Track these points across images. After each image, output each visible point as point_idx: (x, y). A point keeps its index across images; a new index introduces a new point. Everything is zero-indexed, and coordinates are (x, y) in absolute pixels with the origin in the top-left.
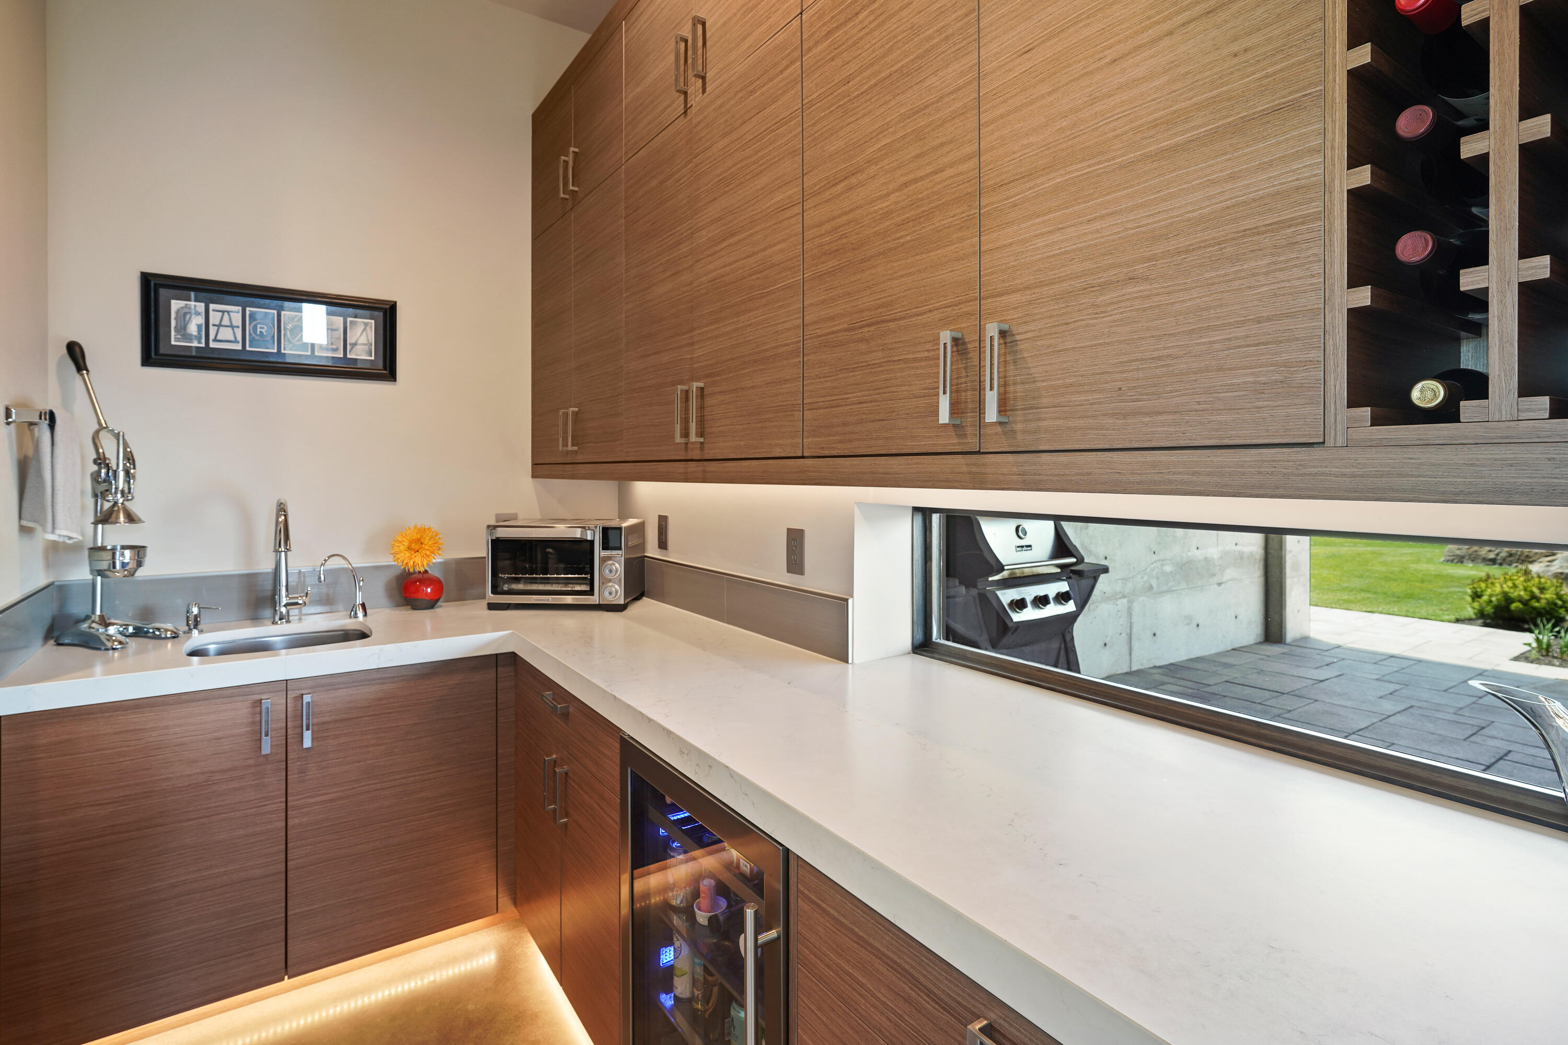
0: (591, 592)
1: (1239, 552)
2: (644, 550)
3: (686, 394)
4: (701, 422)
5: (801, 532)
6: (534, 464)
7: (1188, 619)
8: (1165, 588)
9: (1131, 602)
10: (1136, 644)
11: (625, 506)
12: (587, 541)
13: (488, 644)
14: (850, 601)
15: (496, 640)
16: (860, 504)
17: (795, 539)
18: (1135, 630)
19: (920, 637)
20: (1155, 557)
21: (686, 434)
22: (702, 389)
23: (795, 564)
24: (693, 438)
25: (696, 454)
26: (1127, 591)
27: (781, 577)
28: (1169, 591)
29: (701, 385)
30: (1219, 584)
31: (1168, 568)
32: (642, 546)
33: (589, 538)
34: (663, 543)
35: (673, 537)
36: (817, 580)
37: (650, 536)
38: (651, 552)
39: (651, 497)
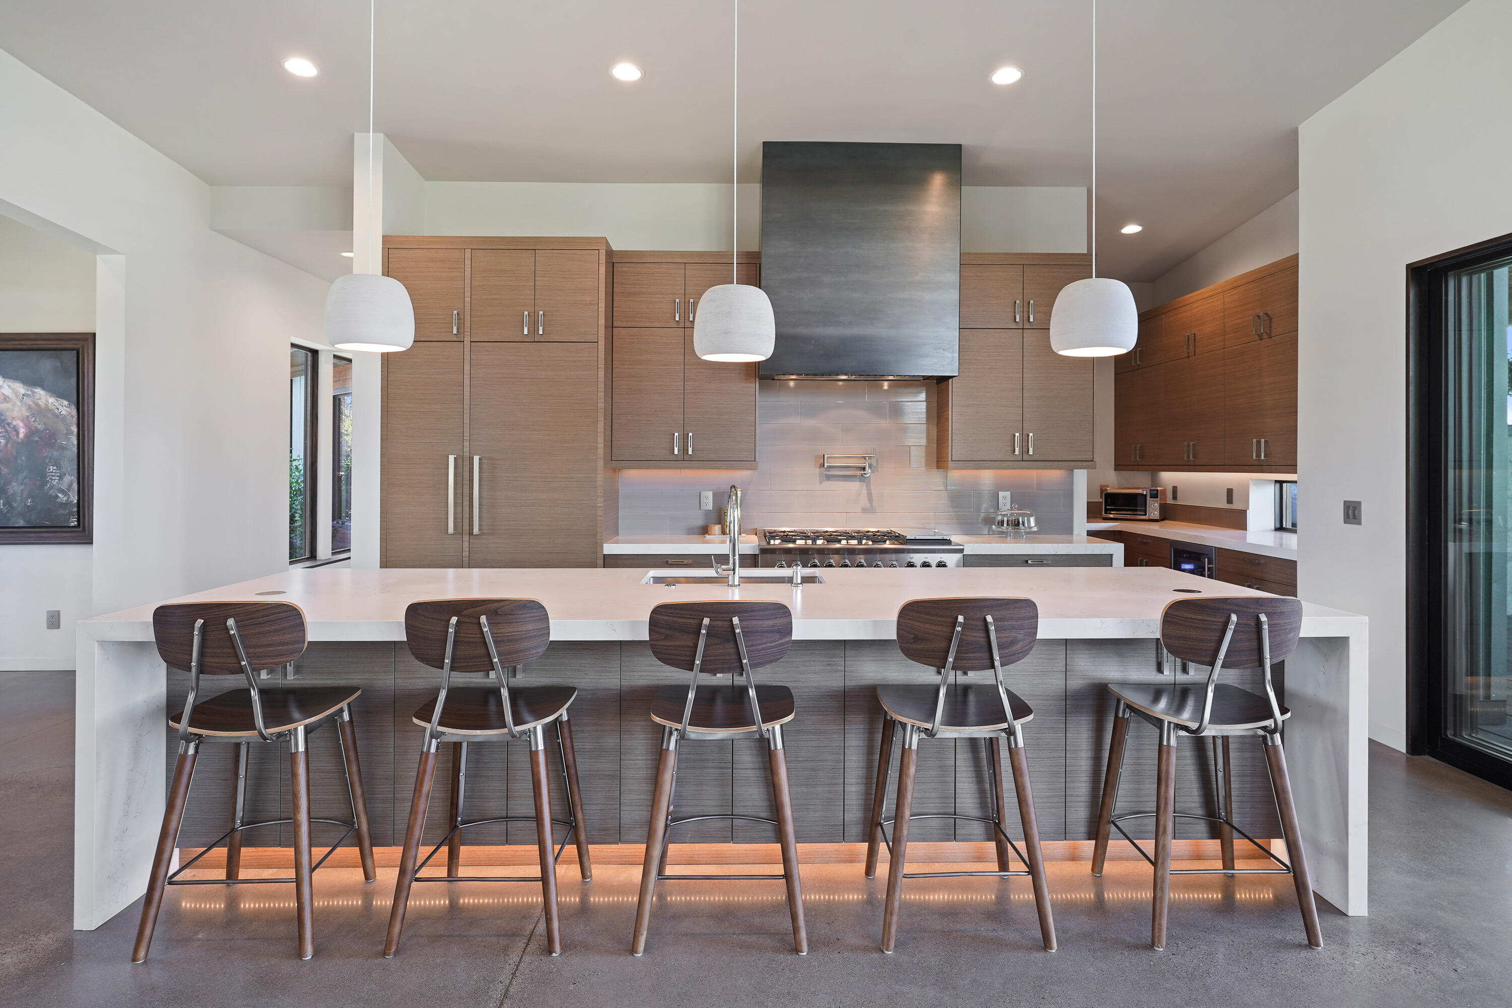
0: (1146, 515)
2: (1166, 501)
3: (1189, 445)
4: (1194, 454)
5: (1231, 490)
6: (1115, 465)
11: (1155, 480)
12: (1144, 494)
13: (1113, 527)
14: (1248, 511)
15: (1115, 526)
16: (1252, 480)
17: (1230, 492)
19: (1278, 526)
21: (1188, 457)
22: (1194, 444)
23: (1230, 500)
24: (1191, 458)
25: (1192, 464)
27: (1223, 505)
29: (1194, 443)
32: (1165, 499)
33: (1145, 494)
34: (1175, 497)
35: (1179, 495)
36: (1237, 505)
37: (1169, 494)
38: (1170, 501)
39: (1169, 478)
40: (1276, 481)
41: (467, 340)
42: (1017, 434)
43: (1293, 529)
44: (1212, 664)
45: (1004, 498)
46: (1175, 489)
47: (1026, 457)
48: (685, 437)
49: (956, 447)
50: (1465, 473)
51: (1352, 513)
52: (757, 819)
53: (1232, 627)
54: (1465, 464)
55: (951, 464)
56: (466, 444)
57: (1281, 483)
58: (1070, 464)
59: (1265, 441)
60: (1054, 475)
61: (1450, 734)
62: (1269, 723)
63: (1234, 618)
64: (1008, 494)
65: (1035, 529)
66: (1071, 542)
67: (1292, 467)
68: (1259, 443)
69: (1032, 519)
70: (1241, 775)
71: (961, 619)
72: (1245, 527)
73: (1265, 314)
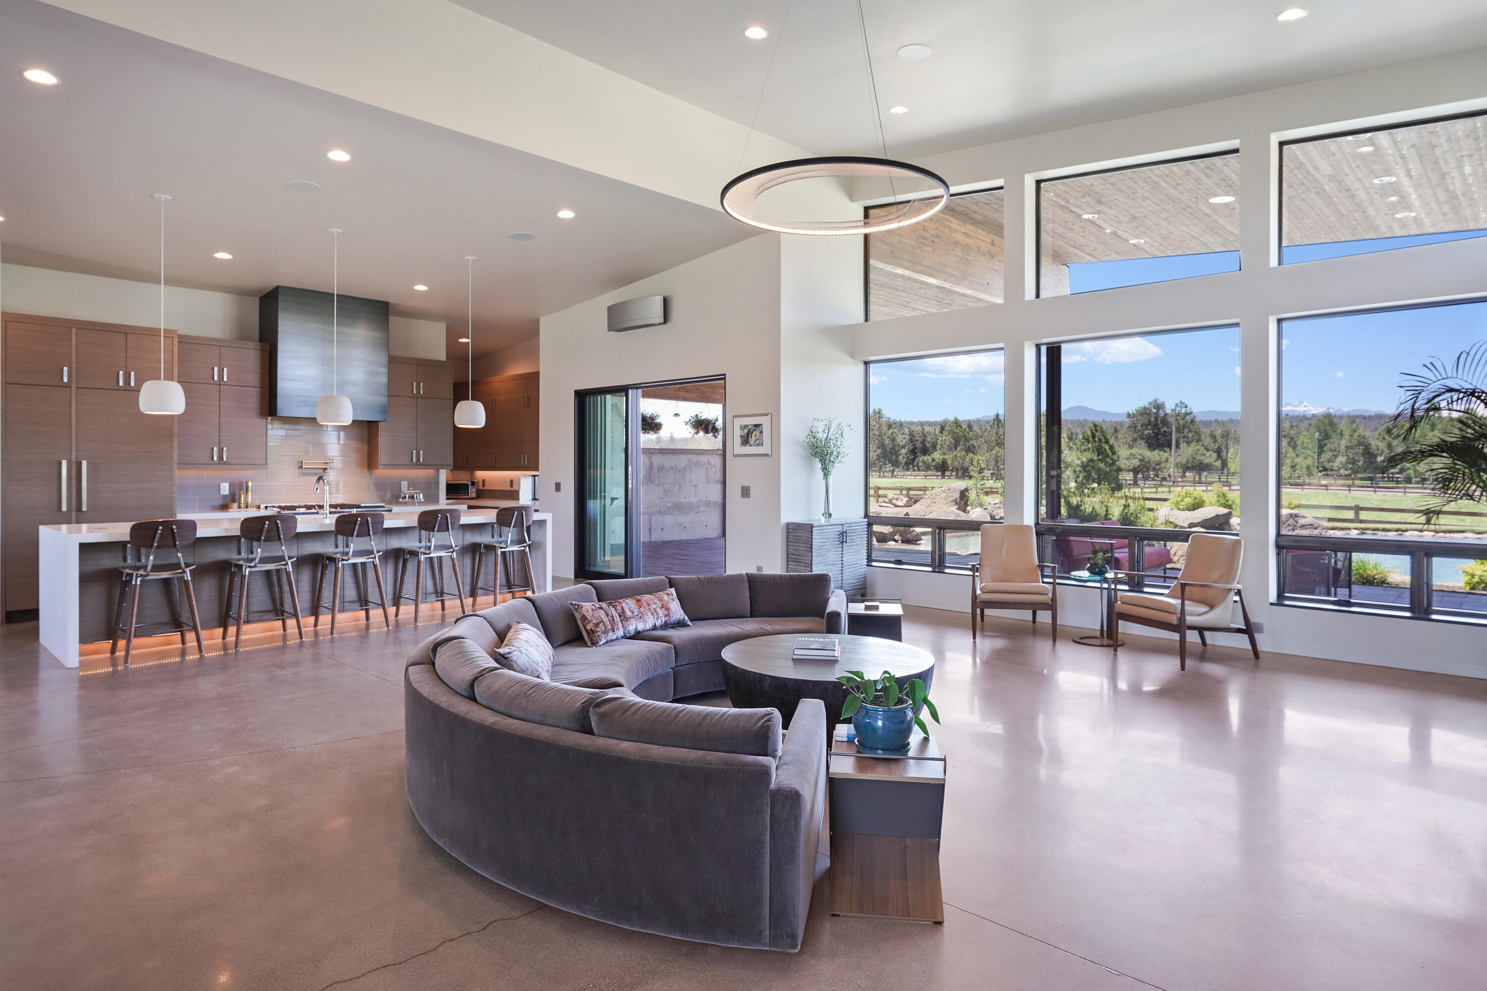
1: (708, 500)
3: (492, 457)
6: (454, 469)
7: (680, 525)
8: (668, 512)
9: (651, 516)
10: (653, 532)
14: (520, 490)
16: (519, 475)
17: (512, 481)
18: (652, 527)
20: (662, 500)
22: (495, 456)
23: (512, 486)
25: (493, 467)
26: (649, 512)
27: (509, 488)
28: (670, 513)
30: (697, 512)
31: (669, 505)
32: (479, 486)
33: (468, 483)
34: (484, 485)
35: (486, 484)
36: (515, 488)
37: (481, 484)
38: (481, 487)
39: (480, 474)
40: (533, 476)
41: (74, 386)
42: (414, 452)
43: (538, 500)
44: (510, 527)
45: (404, 485)
46: (484, 481)
47: (419, 463)
48: (221, 451)
49: (383, 457)
50: (592, 471)
51: (558, 487)
52: (354, 602)
53: (515, 515)
54: (592, 467)
55: (380, 467)
56: (74, 453)
57: (534, 476)
58: (437, 467)
59: (528, 457)
60: (430, 472)
61: (587, 568)
62: (525, 544)
63: (516, 512)
64: (406, 483)
65: (423, 500)
66: (438, 505)
67: (537, 469)
68: (524, 457)
69: (421, 495)
70: (518, 571)
71: (440, 515)
72: (518, 499)
73: (528, 396)
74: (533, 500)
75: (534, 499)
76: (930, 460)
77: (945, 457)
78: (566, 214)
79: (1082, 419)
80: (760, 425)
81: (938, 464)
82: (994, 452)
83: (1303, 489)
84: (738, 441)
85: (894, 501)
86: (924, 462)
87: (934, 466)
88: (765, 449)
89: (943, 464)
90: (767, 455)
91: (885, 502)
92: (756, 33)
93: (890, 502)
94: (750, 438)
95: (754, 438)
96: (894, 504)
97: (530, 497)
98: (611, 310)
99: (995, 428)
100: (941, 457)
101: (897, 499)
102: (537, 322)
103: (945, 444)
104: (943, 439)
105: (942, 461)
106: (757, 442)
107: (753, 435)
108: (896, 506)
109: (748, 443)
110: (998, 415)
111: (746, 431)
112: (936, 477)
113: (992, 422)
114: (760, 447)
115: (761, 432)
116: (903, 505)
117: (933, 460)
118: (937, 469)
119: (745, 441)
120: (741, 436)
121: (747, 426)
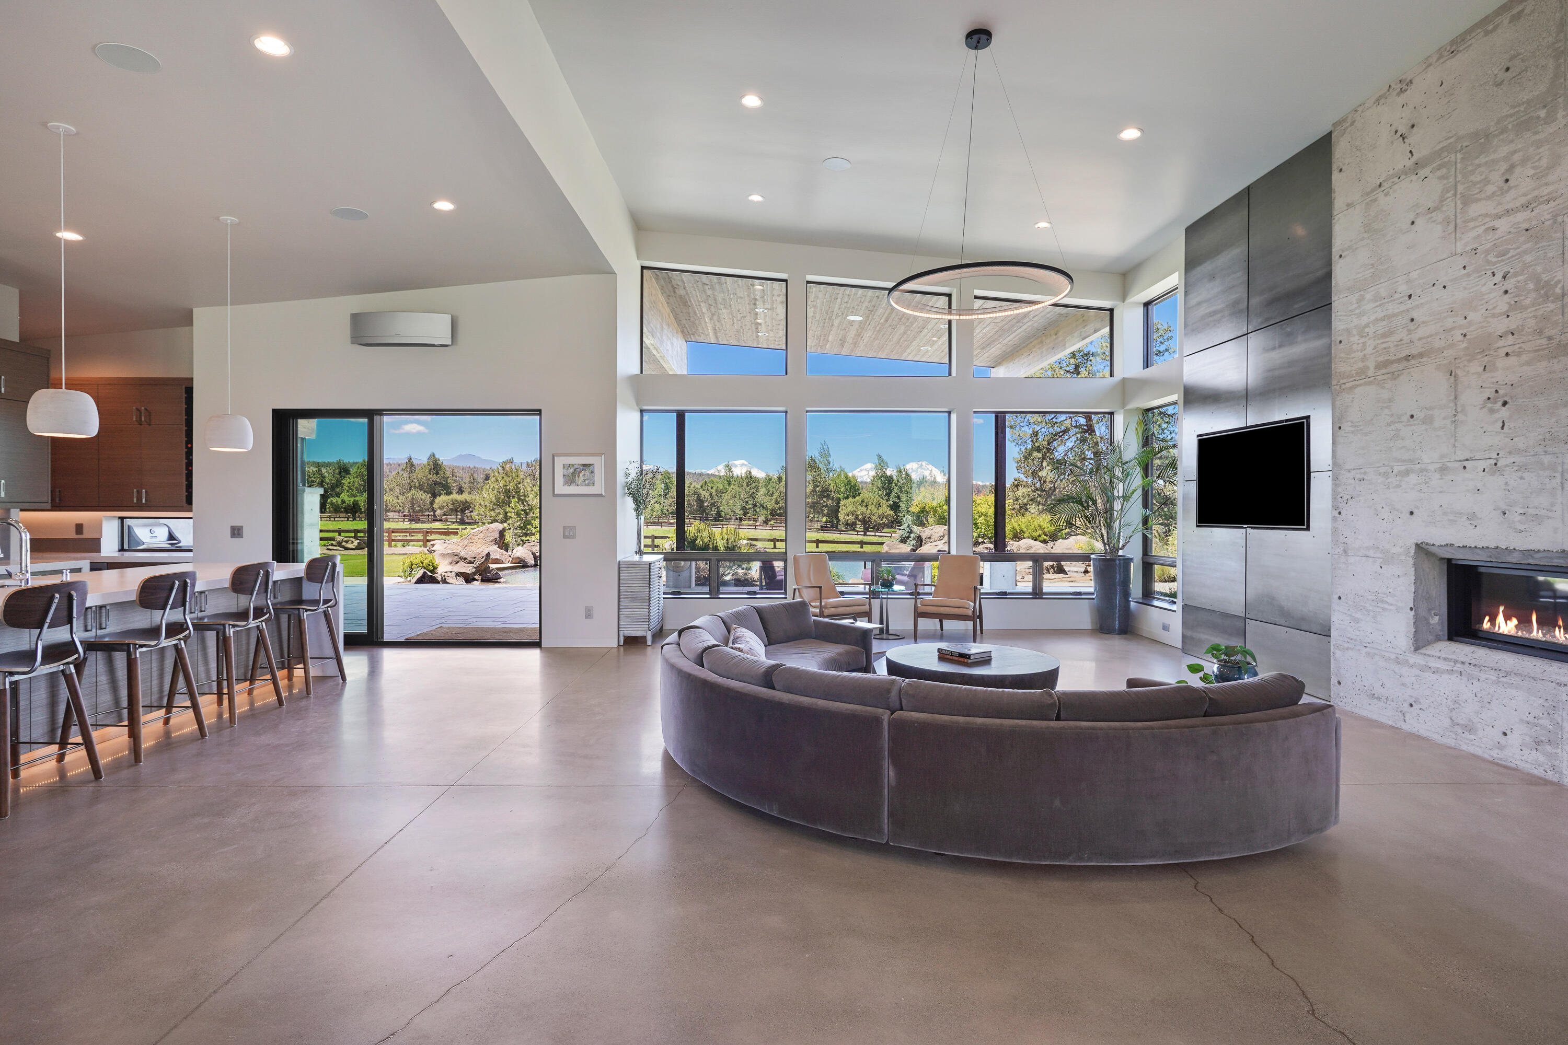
16: (103, 517)
17: (79, 526)
19: (120, 548)
23: (79, 532)
27: (72, 536)
36: (95, 536)
40: (119, 518)
47: (1, 499)
51: (236, 532)
57: (123, 518)
59: (147, 492)
62: (330, 604)
68: (140, 492)
72: (98, 550)
73: (146, 409)
74: (120, 551)
75: (122, 549)
76: (339, 502)
77: (357, 499)
78: (444, 206)
79: (472, 466)
80: (590, 465)
81: (349, 505)
82: (410, 495)
83: (662, 526)
84: (559, 479)
85: (344, 544)
86: (332, 503)
87: (344, 508)
88: (598, 489)
89: (354, 506)
90: (601, 495)
91: (332, 545)
92: (752, 101)
93: (339, 544)
94: (577, 478)
95: (582, 478)
96: (343, 547)
97: (116, 546)
98: (356, 319)
99: (407, 471)
100: (352, 499)
101: (347, 542)
102: (191, 311)
103: (353, 486)
104: (352, 480)
105: (353, 503)
106: (587, 482)
107: (581, 474)
108: (346, 549)
109: (574, 482)
110: (411, 459)
111: (571, 470)
112: (346, 519)
113: (405, 465)
114: (591, 487)
115: (592, 472)
116: (354, 547)
117: (343, 502)
118: (346, 511)
119: (570, 479)
120: (564, 475)
121: (573, 465)
